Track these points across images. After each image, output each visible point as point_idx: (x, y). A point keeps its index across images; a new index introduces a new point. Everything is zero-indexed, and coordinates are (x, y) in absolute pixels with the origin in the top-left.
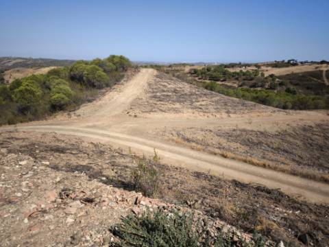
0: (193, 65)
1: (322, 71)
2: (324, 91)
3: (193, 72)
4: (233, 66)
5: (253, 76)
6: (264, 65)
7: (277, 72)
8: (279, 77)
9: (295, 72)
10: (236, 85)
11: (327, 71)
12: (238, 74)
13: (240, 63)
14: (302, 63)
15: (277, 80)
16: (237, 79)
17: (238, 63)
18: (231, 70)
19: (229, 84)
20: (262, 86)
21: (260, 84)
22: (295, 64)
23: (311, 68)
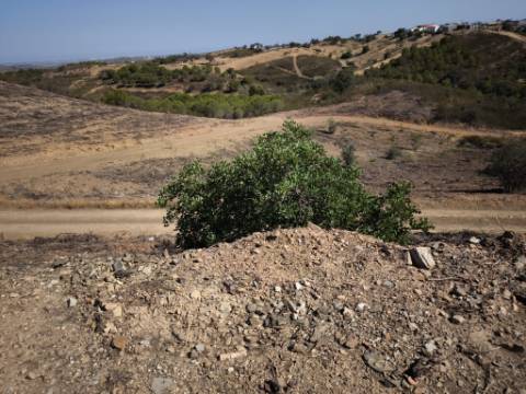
0: (105, 64)
1: (291, 58)
2: (298, 85)
3: (105, 75)
4: (173, 59)
5: (203, 74)
6: (219, 55)
7: (236, 64)
8: (241, 72)
9: (260, 62)
10: (181, 92)
11: (298, 58)
12: (181, 72)
13: (185, 55)
14: (267, 48)
15: (238, 76)
16: (181, 81)
17: (181, 53)
18: (170, 67)
19: (170, 91)
20: (218, 88)
21: (215, 85)
22: (259, 51)
23: (277, 55)
